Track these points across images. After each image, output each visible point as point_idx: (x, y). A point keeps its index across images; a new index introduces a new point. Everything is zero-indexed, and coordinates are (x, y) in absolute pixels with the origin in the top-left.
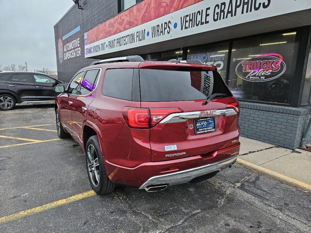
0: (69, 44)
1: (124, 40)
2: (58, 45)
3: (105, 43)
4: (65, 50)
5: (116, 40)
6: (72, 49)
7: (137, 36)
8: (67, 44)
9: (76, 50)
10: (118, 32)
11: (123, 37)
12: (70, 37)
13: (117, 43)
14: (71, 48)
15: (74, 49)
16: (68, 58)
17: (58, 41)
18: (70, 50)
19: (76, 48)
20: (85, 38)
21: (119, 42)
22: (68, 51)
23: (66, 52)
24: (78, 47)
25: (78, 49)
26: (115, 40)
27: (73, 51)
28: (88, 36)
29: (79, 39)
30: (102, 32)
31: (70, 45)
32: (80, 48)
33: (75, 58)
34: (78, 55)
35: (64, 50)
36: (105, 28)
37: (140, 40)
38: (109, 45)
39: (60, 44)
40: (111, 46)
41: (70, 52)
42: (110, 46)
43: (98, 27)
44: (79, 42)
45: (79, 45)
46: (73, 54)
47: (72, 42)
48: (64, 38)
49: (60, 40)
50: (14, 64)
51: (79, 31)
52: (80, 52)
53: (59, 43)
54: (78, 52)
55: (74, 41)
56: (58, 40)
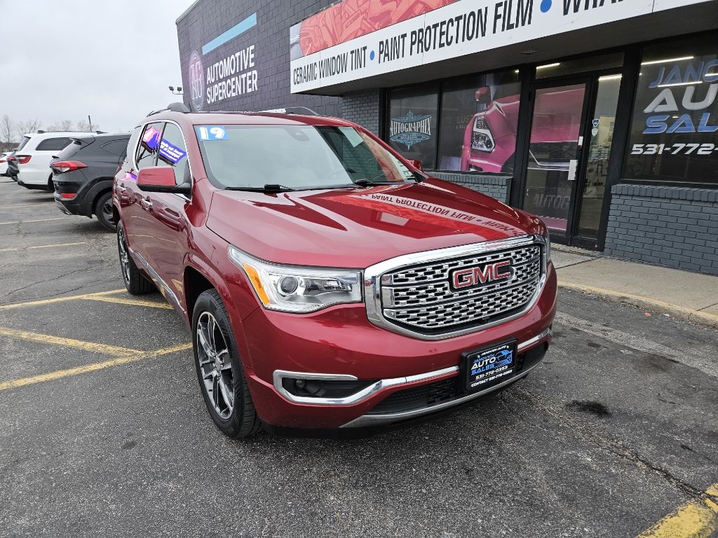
0: (221, 62)
1: (442, 33)
2: (188, 67)
3: (365, 48)
4: (210, 79)
5: (409, 36)
6: (230, 77)
7: (497, 17)
8: (217, 65)
9: (243, 76)
10: (417, 12)
11: (435, 26)
12: (224, 45)
13: (413, 43)
14: (227, 74)
15: (236, 74)
16: (220, 98)
17: (189, 58)
18: (225, 79)
19: (244, 71)
20: (292, 40)
21: (420, 41)
22: (220, 80)
23: (213, 84)
24: (250, 69)
25: (249, 74)
26: (404, 36)
27: (233, 79)
28: (301, 35)
29: (252, 47)
30: (354, 19)
31: (226, 67)
32: (255, 72)
33: (238, 97)
34: (249, 90)
35: (206, 79)
36: (366, 6)
37: (510, 27)
38: (381, 52)
39: (196, 65)
40: (386, 55)
41: (224, 83)
42: (383, 55)
43: (338, 5)
44: (252, 56)
45: (252, 65)
46: (233, 87)
47: (233, 57)
48: (207, 49)
49: (194, 56)
50: (68, 120)
51: (253, 28)
52: (255, 82)
53: (191, 62)
54: (249, 82)
55: (237, 55)
56: (189, 56)
